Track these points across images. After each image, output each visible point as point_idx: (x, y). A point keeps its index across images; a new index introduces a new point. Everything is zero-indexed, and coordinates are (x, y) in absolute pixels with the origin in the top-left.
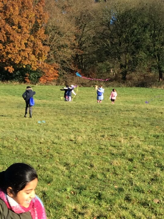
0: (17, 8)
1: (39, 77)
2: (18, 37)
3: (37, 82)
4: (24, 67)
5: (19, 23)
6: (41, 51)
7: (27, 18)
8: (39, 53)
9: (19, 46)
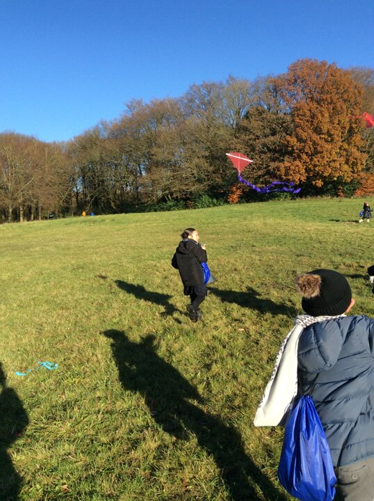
0: (327, 115)
1: (355, 190)
2: (327, 146)
3: (352, 195)
4: (335, 179)
5: (328, 132)
6: (356, 159)
7: (338, 124)
8: (353, 162)
9: (329, 156)
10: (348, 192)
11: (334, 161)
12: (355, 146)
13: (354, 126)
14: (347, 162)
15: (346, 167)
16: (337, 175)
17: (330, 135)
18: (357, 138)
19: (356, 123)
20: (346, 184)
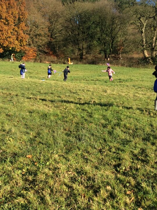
1: (22, 57)
6: (22, 38)
7: (12, 14)
9: (7, 34)
10: (18, 58)
11: (10, 37)
12: (22, 29)
13: (21, 17)
14: (17, 40)
15: (16, 42)
16: (12, 46)
17: (7, 21)
18: (23, 25)
19: (22, 15)
20: (17, 52)
